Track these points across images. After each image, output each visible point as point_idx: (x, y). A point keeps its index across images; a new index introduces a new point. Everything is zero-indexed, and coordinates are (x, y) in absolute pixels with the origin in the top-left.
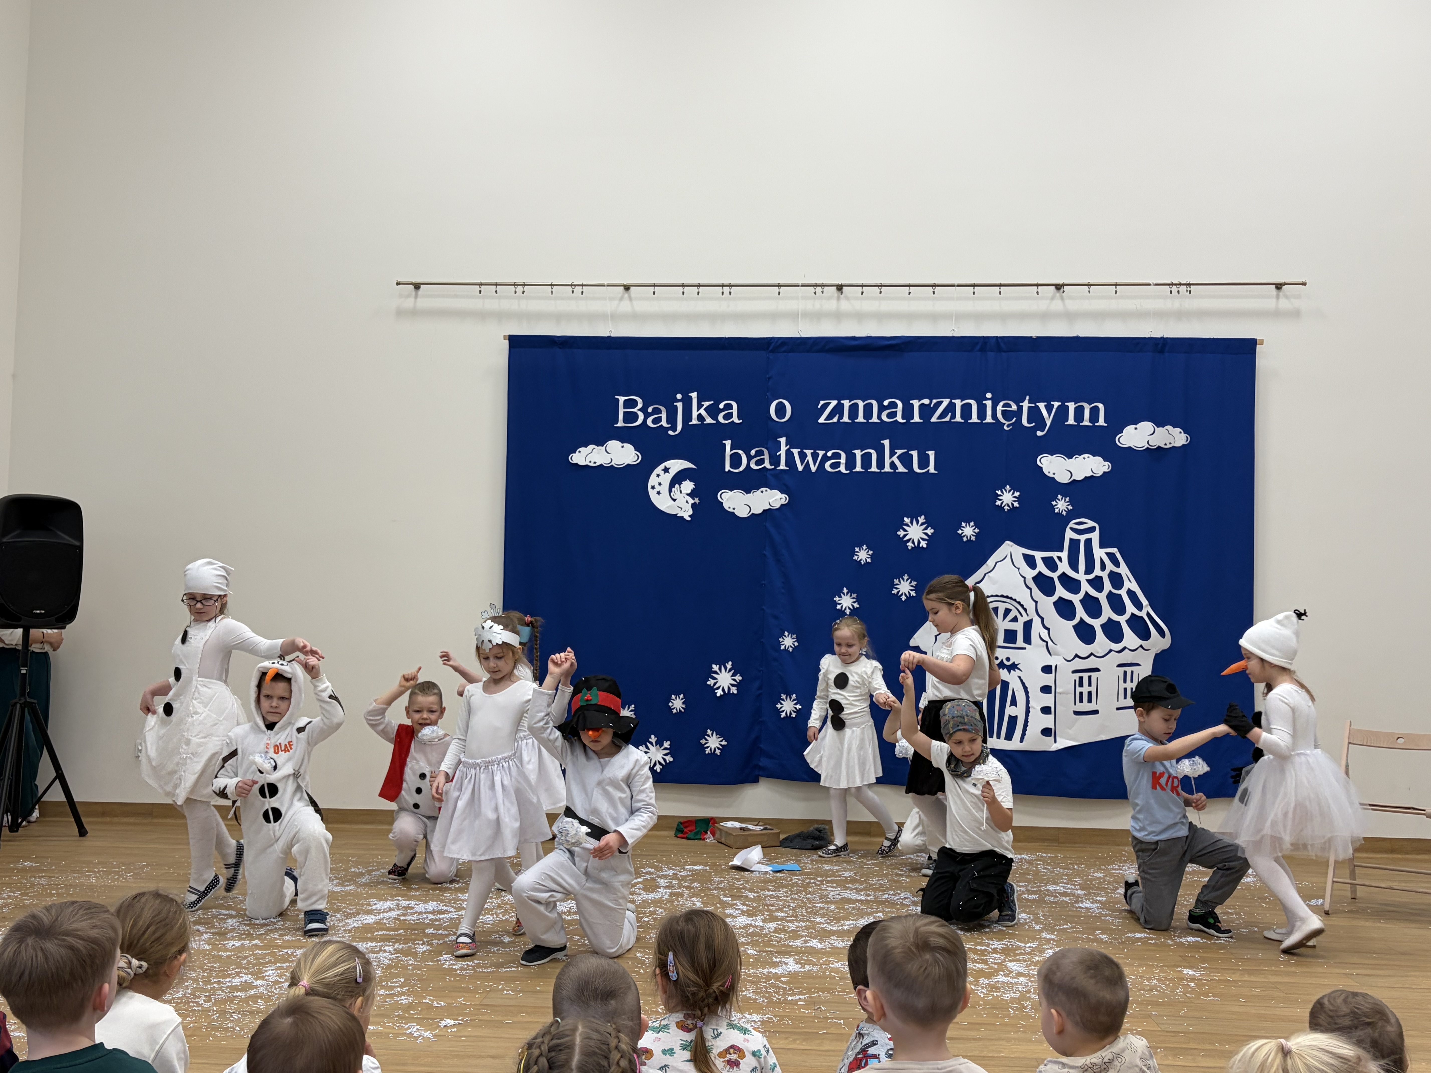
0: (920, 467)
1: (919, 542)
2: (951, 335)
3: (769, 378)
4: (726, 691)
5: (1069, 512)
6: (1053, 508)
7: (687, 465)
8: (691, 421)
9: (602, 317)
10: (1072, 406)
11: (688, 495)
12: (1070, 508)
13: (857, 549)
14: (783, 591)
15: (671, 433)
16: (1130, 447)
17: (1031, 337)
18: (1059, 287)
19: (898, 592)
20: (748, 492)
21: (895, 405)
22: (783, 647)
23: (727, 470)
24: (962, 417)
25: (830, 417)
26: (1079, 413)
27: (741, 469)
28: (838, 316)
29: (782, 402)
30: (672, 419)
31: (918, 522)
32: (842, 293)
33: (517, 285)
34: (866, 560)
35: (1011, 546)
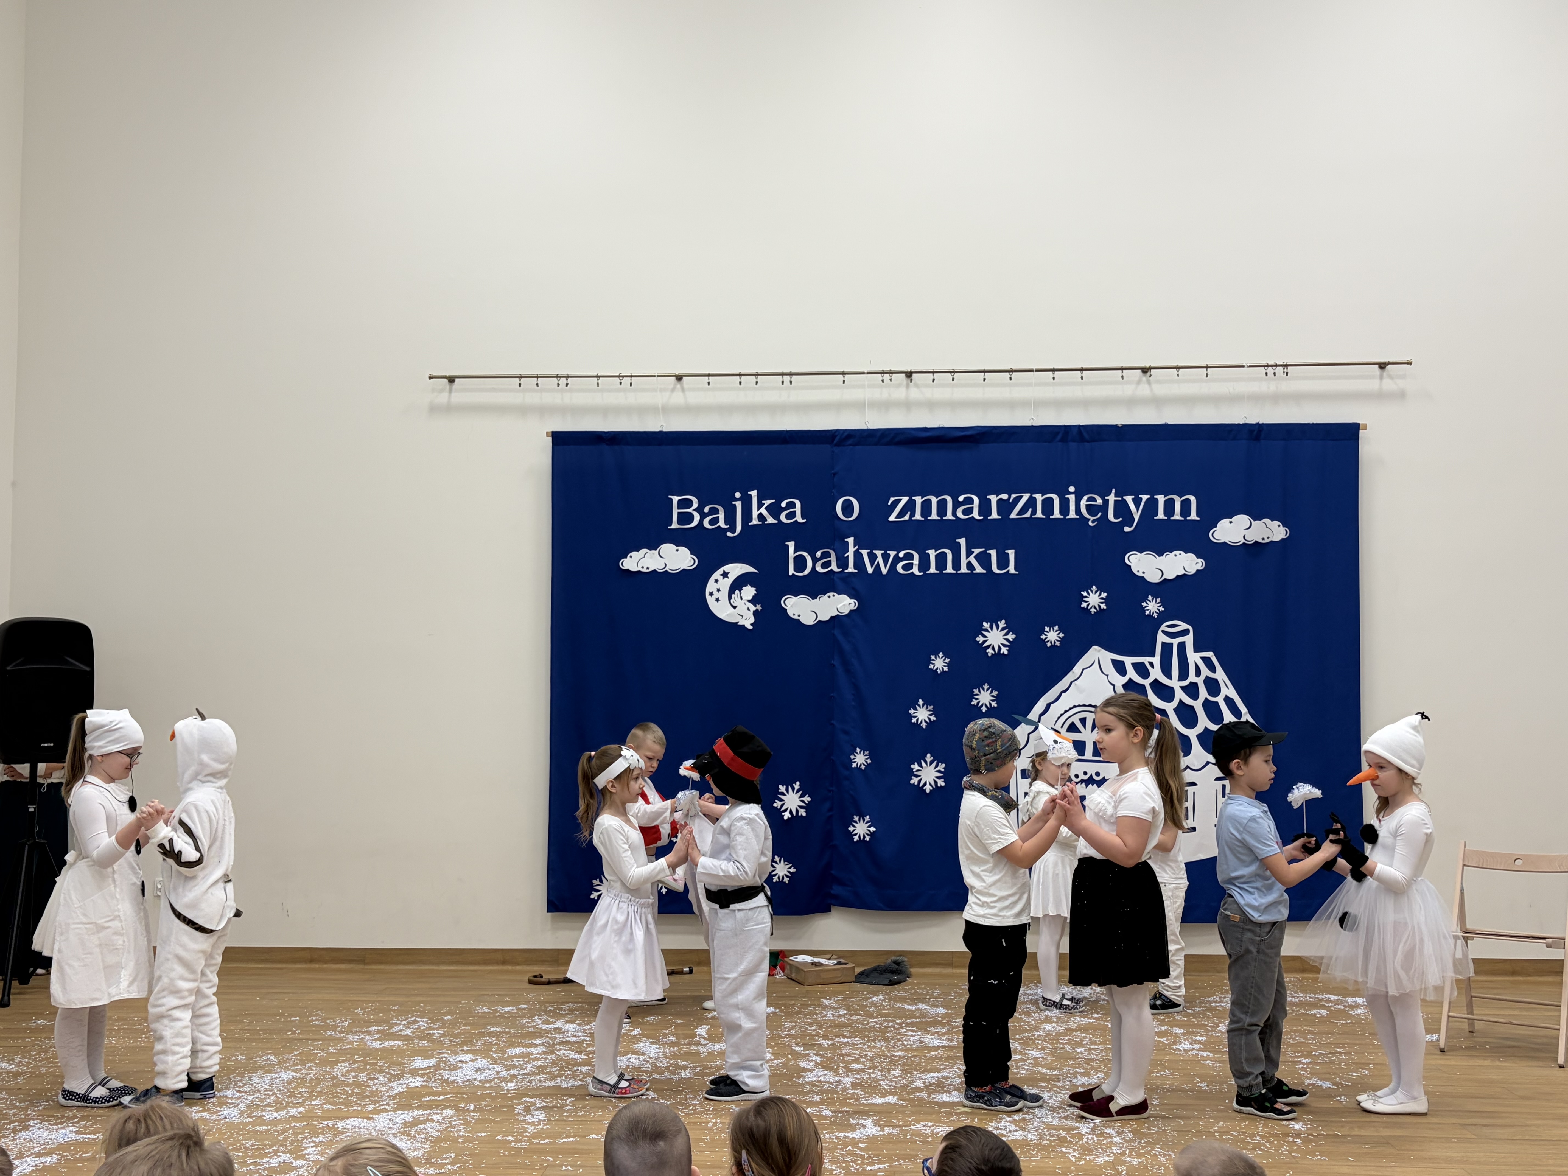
0: (999, 568)
1: (1000, 649)
2: (1030, 425)
3: (834, 474)
4: (794, 813)
5: (1160, 614)
6: (1143, 609)
7: (747, 569)
8: (751, 521)
9: (654, 410)
10: (1161, 499)
11: (749, 601)
12: (1162, 609)
13: (933, 657)
14: (853, 703)
15: (729, 534)
16: (1225, 543)
17: (1116, 426)
18: (1145, 370)
19: (978, 703)
20: (814, 597)
21: (971, 501)
22: (854, 765)
23: (790, 574)
24: (1043, 513)
25: (901, 514)
26: (1169, 507)
27: (806, 572)
28: (908, 405)
29: (848, 500)
30: (730, 519)
31: (998, 627)
32: (911, 380)
33: (560, 377)
34: (943, 669)
35: (1099, 651)
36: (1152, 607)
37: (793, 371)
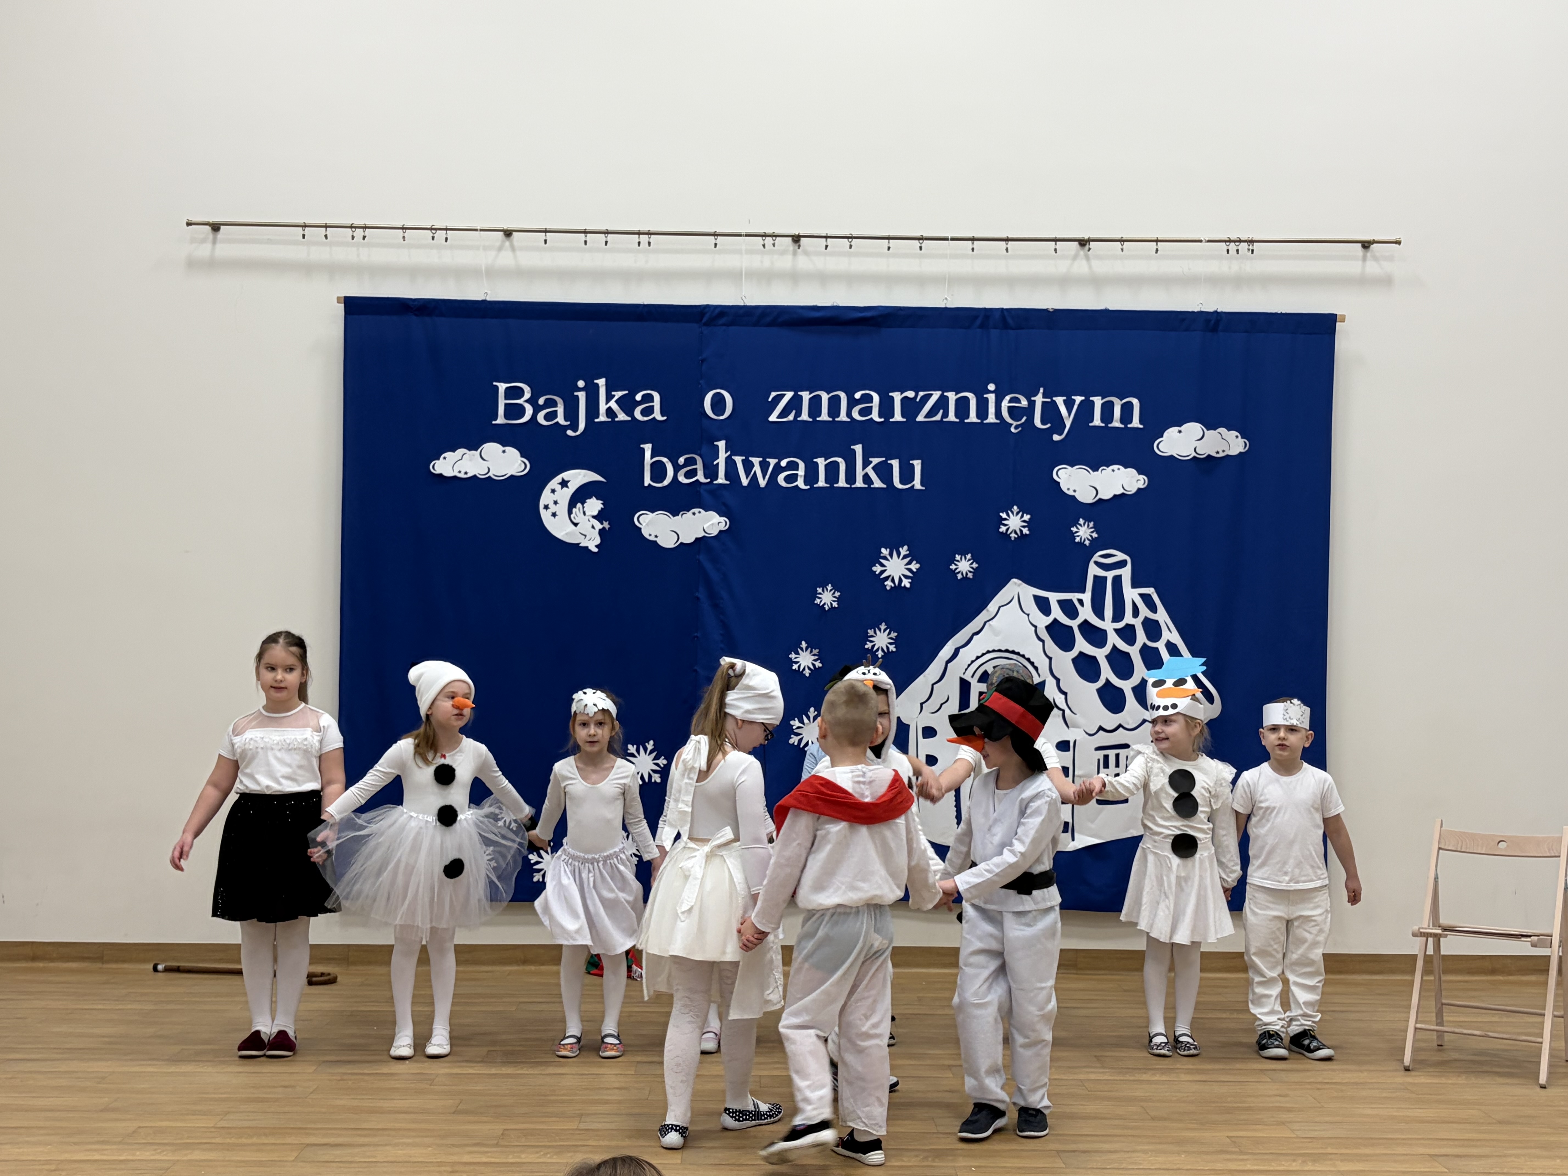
0: (902, 482)
1: (900, 580)
2: (943, 306)
3: (703, 361)
5: (1093, 541)
6: (1073, 536)
7: (593, 477)
8: (598, 417)
9: (474, 273)
10: (1098, 401)
11: (594, 517)
12: (1095, 535)
13: (819, 590)
14: (722, 646)
15: (570, 433)
17: (1046, 310)
18: (1083, 243)
19: (873, 646)
20: (675, 514)
21: (869, 399)
23: (646, 484)
24: (956, 416)
25: (784, 413)
26: (1107, 411)
27: (666, 482)
28: (794, 277)
29: (719, 393)
30: (571, 414)
31: (899, 554)
32: (799, 246)
33: (356, 227)
34: (831, 604)
35: (1019, 585)
36: (1084, 532)
37: (653, 229)
